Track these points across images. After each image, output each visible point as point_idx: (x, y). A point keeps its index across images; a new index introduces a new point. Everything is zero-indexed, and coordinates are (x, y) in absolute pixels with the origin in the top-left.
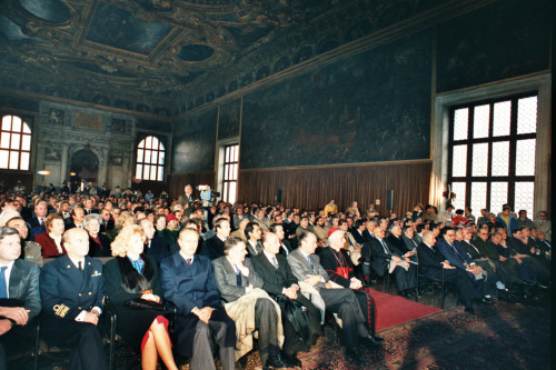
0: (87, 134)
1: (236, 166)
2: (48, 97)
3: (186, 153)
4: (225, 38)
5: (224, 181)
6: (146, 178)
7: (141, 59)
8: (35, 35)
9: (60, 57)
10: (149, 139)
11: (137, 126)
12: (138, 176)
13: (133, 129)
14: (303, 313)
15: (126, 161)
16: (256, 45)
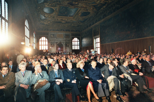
0: (60, 39)
1: (99, 43)
2: (50, 31)
3: (85, 41)
4: (93, 9)
5: (96, 48)
6: (75, 49)
7: (71, 18)
8: (47, 17)
9: (52, 21)
10: (75, 39)
11: (72, 35)
12: (73, 49)
13: (71, 37)
14: (126, 82)
15: (70, 45)
16: (102, 9)
